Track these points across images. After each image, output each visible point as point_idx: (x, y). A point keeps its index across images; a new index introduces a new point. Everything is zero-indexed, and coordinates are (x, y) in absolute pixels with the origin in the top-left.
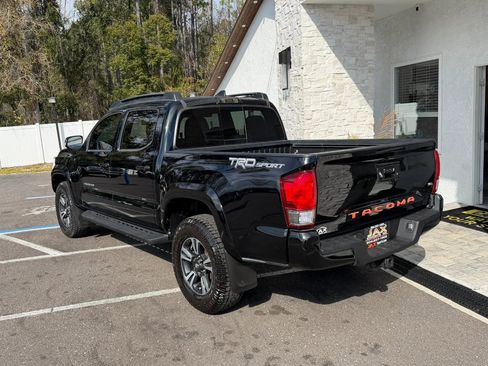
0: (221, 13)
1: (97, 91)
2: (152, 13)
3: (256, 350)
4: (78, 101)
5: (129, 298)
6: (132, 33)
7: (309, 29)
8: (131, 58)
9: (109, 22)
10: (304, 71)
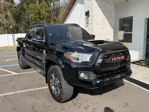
0: (62, 3)
1: (25, 25)
2: (42, 2)
3: (88, 106)
4: (19, 28)
5: (42, 88)
6: (36, 8)
7: (95, 5)
8: (36, 15)
9: (29, 4)
10: (93, 18)
